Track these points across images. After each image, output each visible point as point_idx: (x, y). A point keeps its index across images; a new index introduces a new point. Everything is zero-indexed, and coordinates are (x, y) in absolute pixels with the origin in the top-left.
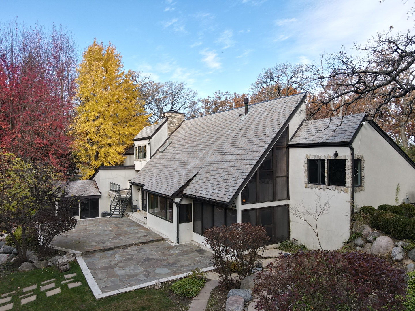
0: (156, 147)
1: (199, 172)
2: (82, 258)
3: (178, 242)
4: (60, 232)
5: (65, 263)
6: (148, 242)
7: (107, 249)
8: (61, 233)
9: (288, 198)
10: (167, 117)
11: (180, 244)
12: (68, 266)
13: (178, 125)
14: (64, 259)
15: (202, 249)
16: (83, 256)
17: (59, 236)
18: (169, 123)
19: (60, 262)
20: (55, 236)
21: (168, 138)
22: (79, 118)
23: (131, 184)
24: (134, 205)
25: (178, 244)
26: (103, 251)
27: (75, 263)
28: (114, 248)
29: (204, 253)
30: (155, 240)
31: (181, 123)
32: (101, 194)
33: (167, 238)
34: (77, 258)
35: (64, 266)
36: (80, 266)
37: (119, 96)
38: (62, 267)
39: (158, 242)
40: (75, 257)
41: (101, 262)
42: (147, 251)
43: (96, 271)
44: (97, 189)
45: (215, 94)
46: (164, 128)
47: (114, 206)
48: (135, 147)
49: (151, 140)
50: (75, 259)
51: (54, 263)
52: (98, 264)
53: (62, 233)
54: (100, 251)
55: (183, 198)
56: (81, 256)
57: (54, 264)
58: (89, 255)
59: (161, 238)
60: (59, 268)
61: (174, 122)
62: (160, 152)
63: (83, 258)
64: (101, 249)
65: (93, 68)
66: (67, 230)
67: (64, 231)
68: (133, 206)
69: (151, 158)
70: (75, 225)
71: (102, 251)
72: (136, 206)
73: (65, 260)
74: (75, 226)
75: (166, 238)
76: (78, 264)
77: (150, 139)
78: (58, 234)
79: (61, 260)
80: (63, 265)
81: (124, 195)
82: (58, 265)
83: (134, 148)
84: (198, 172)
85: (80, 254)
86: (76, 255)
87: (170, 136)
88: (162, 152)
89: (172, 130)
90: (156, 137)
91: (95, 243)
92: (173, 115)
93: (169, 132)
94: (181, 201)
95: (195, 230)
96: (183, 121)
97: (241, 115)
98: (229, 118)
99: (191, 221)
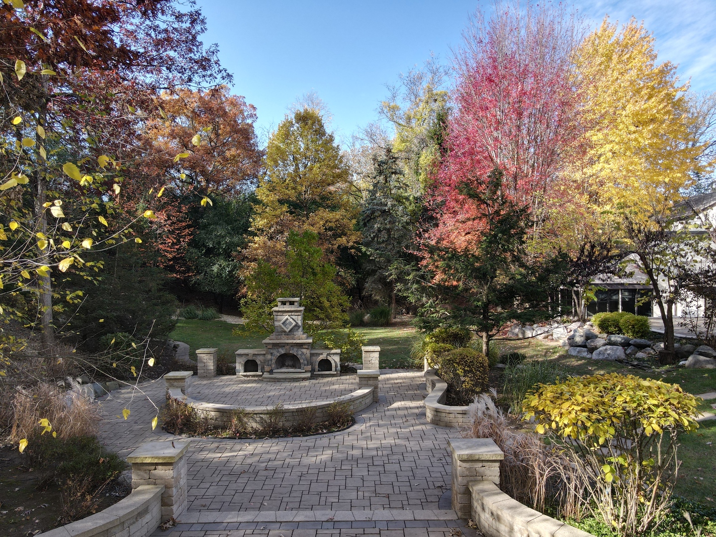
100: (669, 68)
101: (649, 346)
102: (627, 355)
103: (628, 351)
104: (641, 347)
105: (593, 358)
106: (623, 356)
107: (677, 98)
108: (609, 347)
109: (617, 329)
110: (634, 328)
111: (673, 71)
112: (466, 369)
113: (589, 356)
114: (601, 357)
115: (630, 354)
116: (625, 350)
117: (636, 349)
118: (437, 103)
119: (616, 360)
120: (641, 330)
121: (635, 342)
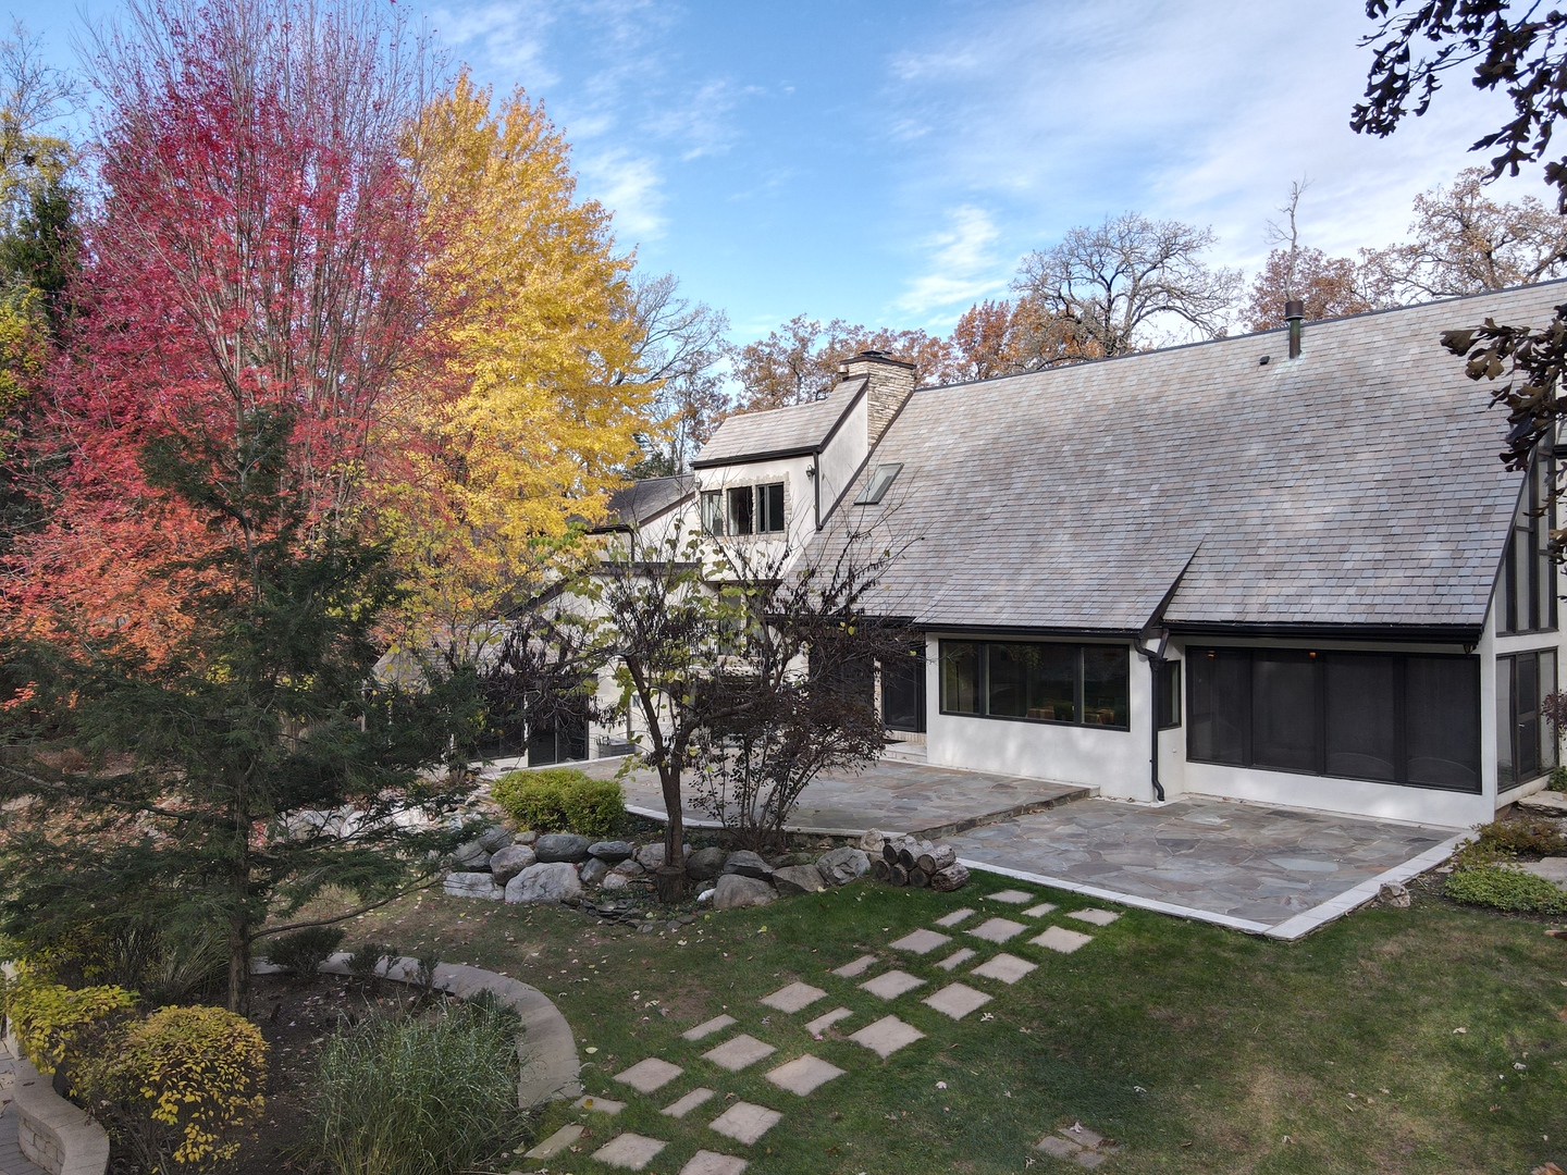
0: (836, 487)
3: (1161, 797)
7: (964, 824)
9: (1555, 625)
10: (868, 376)
11: (1168, 801)
13: (896, 408)
18: (872, 399)
21: (870, 455)
25: (1161, 804)
26: (955, 830)
30: (1069, 795)
31: (904, 403)
33: (1095, 790)
38: (948, 872)
39: (1079, 802)
46: (858, 417)
49: (821, 458)
55: (1166, 637)
59: (1077, 789)
61: (884, 397)
62: (859, 504)
71: (952, 829)
77: (819, 453)
84: (1193, 548)
87: (874, 446)
89: (880, 425)
90: (834, 448)
92: (881, 370)
93: (871, 431)
94: (1162, 648)
95: (1193, 755)
96: (910, 395)
97: (1264, 362)
98: (1199, 373)
99: (1179, 724)
100: (597, 215)
101: (628, 856)
102: (584, 883)
103: (588, 874)
104: (611, 860)
105: (509, 899)
106: (576, 888)
107: (613, 281)
108: (540, 866)
109: (555, 817)
110: (593, 812)
111: (605, 223)
112: (189, 1098)
113: (496, 895)
114: (527, 896)
115: (591, 880)
116: (580, 870)
117: (604, 865)
118: (36, 171)
119: (563, 902)
120: (610, 817)
121: (601, 849)
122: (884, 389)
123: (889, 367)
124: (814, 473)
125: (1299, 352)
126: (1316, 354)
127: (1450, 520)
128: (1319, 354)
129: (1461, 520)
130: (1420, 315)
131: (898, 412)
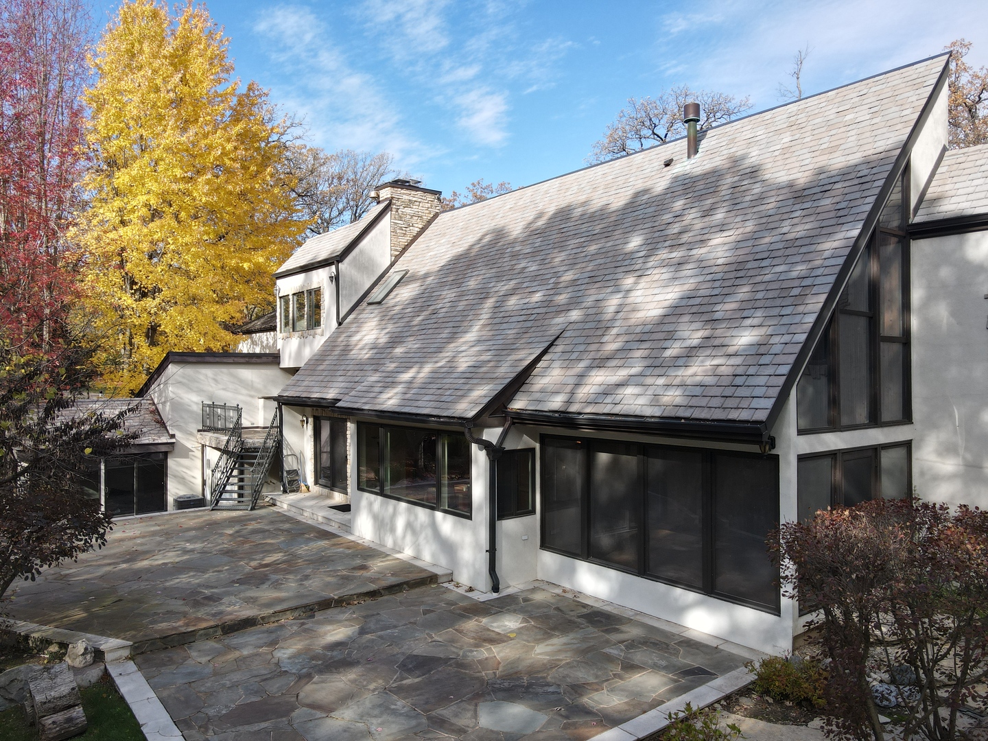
0: (356, 290)
1: (558, 337)
2: (135, 668)
3: (496, 589)
4: (38, 562)
5: (65, 702)
6: (383, 592)
7: (235, 625)
8: (41, 566)
9: (906, 417)
10: (390, 199)
11: (504, 593)
12: (78, 712)
13: (421, 226)
14: (58, 680)
15: (596, 610)
16: (139, 659)
17: (33, 579)
18: (395, 219)
19: (39, 698)
20: (17, 578)
21: (392, 265)
22: (95, 216)
23: (279, 404)
24: (287, 471)
25: (495, 595)
26: (220, 632)
27: (105, 695)
28: (263, 618)
29: (623, 628)
30: (407, 583)
31: (430, 222)
32: (173, 440)
33: (446, 575)
34: (113, 672)
35: (59, 717)
36: (129, 710)
37: (224, 154)
38: (48, 721)
39: (417, 590)
40: (103, 667)
41: (224, 685)
42: (395, 627)
43: (211, 733)
44: (158, 426)
45: (471, 187)
46: (381, 233)
47: (223, 473)
48: (280, 298)
49: (342, 266)
50: (106, 675)
51: (12, 696)
52: (210, 694)
53: (46, 567)
54: (206, 635)
55: (509, 427)
56: (131, 658)
57: (11, 700)
58: (163, 655)
59: (424, 575)
60: (34, 724)
61: (408, 217)
62: (370, 304)
63: (140, 669)
64: (211, 627)
65: (142, 59)
66: (67, 552)
67: (58, 559)
68: (285, 474)
69: (340, 324)
70: (102, 531)
71: (216, 632)
72: (295, 472)
73: (64, 689)
74: (103, 534)
75: (443, 575)
76: (122, 698)
77: (339, 263)
78: (29, 570)
79: (44, 684)
80: (55, 711)
81: (255, 440)
82: (29, 709)
83: (278, 300)
84: (555, 337)
85: (126, 653)
86: (108, 657)
87: (397, 258)
88: (379, 303)
89: (404, 241)
90: (354, 258)
91: (182, 602)
92: (404, 195)
93: (393, 245)
94: (503, 437)
95: (547, 543)
96: (436, 216)
97: (667, 164)
98: (620, 179)
99: (533, 512)
122: (408, 210)
123: (413, 192)
124: (336, 279)
125: (696, 152)
126: (708, 153)
127: (768, 303)
128: (712, 153)
129: (778, 302)
130: (800, 107)
131: (423, 230)
